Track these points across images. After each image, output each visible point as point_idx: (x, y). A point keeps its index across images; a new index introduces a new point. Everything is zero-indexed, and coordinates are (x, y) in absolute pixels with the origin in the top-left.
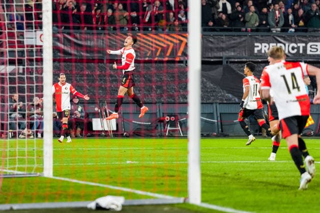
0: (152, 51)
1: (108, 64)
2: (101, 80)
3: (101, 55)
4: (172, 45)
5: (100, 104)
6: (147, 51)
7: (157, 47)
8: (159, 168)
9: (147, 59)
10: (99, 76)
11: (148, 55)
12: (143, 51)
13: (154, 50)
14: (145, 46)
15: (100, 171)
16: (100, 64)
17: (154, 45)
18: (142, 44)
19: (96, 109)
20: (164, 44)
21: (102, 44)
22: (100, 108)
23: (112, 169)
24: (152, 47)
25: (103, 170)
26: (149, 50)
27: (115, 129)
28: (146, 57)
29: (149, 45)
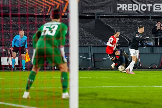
0: (44, 8)
1: (12, 18)
2: (7, 29)
3: (7, 11)
4: (58, 4)
5: (7, 46)
6: (41, 8)
7: (48, 6)
8: (49, 92)
9: (41, 14)
10: (6, 26)
11: (42, 11)
12: (37, 8)
13: (46, 7)
14: (40, 5)
15: (6, 94)
16: (6, 17)
17: (46, 4)
18: (37, 4)
19: (4, 50)
20: (53, 3)
21: (7, 3)
22: (6, 49)
23: (15, 92)
24: (44, 5)
25: (9, 93)
26: (42, 7)
27: (17, 64)
28: (40, 13)
29: (42, 4)
